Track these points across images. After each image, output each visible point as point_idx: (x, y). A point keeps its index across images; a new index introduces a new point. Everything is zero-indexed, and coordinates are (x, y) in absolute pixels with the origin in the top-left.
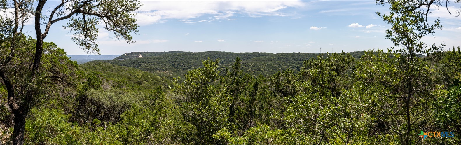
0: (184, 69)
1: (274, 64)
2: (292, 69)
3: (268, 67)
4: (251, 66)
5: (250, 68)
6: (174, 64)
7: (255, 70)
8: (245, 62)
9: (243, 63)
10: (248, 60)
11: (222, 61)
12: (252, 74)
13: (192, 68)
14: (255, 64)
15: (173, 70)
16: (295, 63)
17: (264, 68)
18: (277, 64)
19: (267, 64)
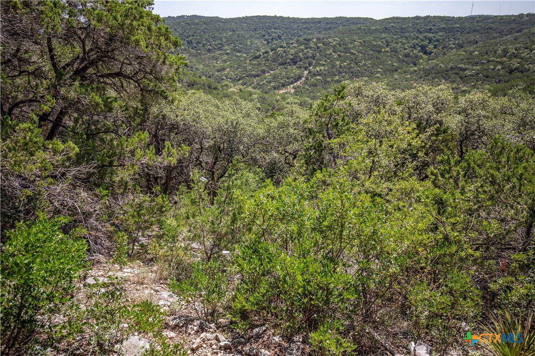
0: (209, 51)
1: (377, 40)
2: (410, 49)
3: (365, 46)
4: (334, 43)
5: (331, 47)
6: (191, 41)
7: (341, 52)
8: (321, 36)
9: (318, 39)
10: (327, 33)
11: (279, 36)
12: (334, 58)
13: (224, 48)
14: (341, 41)
15: (189, 52)
16: (418, 37)
17: (357, 47)
18: (383, 40)
19: (364, 39)
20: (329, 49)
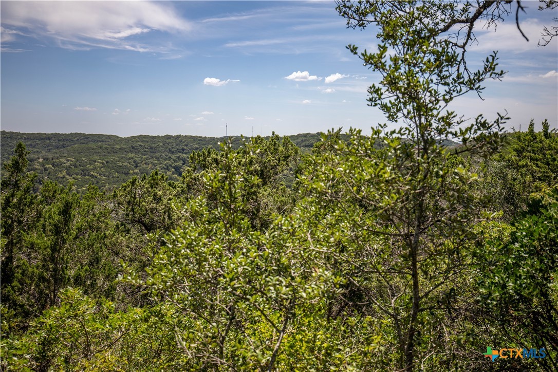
1: (123, 160)
2: (163, 170)
3: (109, 167)
4: (68, 164)
5: (64, 169)
7: (77, 174)
8: (50, 156)
9: (46, 159)
10: (57, 151)
14: (77, 161)
16: (170, 157)
17: (99, 169)
18: (130, 161)
19: (106, 160)
20: (60, 171)
